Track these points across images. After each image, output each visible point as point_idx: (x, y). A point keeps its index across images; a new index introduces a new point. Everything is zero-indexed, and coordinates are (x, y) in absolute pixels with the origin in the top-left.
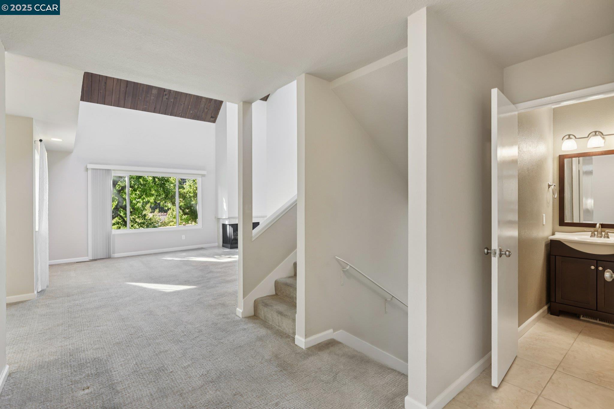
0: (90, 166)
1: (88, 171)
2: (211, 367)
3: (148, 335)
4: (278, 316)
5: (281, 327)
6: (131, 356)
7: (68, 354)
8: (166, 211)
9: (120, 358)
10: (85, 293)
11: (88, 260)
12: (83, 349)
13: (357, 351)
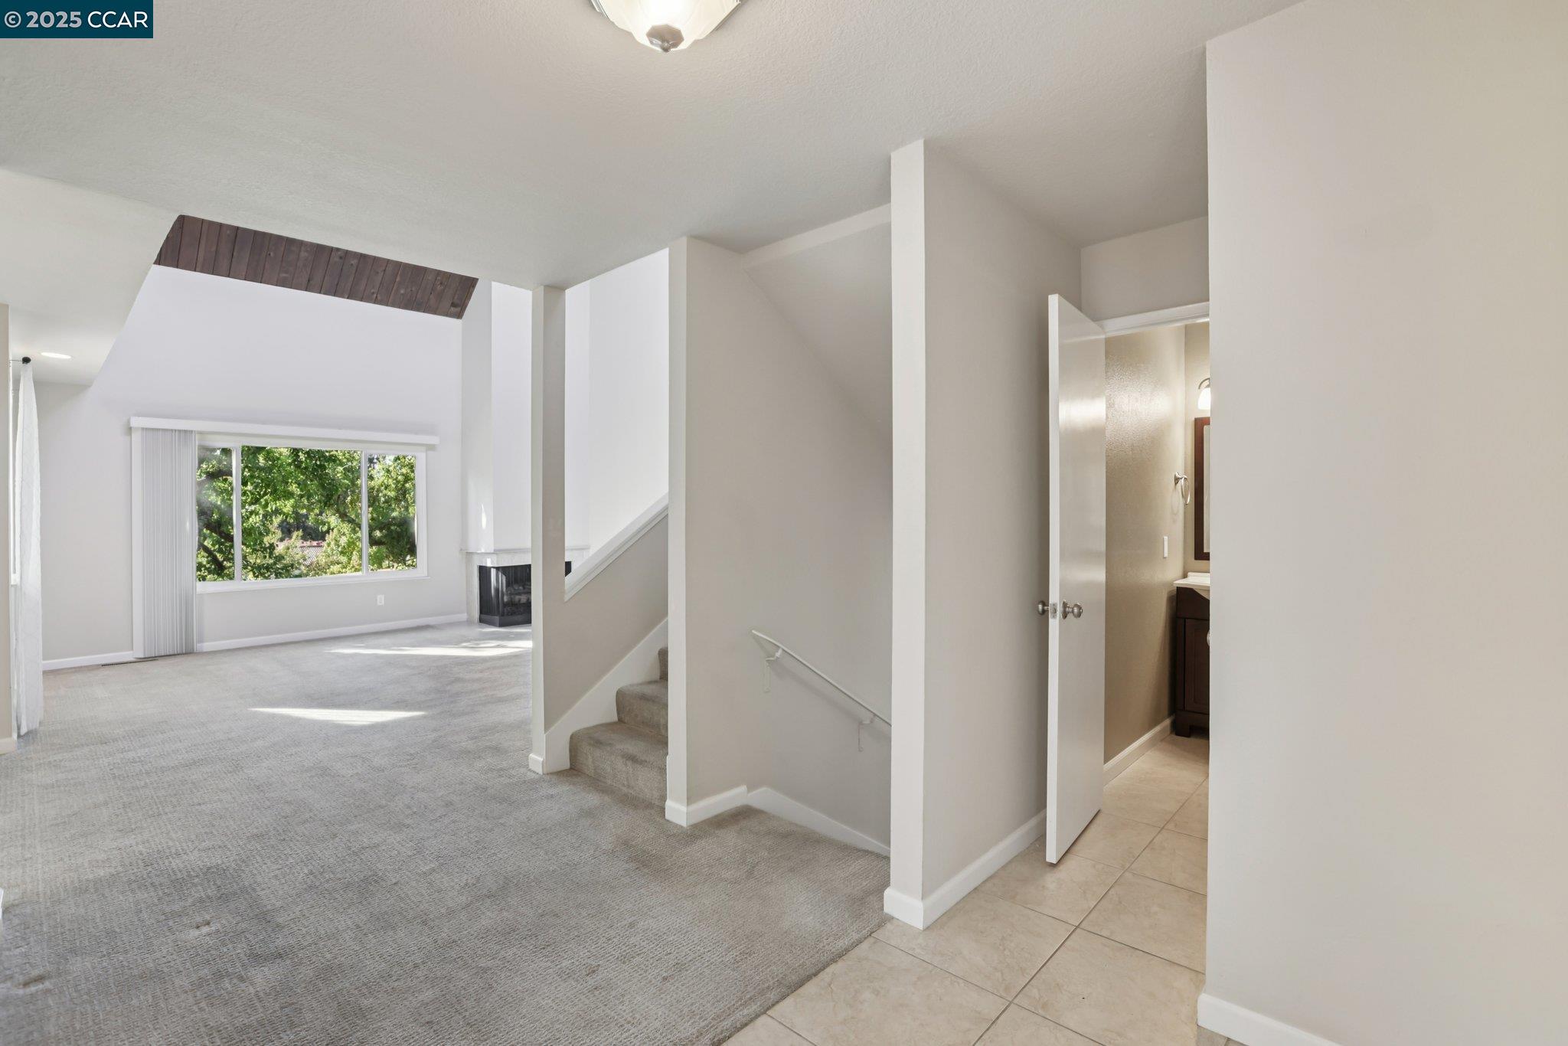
0: (137, 422)
1: (133, 435)
2: (484, 870)
3: (326, 817)
4: (626, 765)
5: (633, 788)
6: (293, 858)
7: (140, 862)
8: (321, 536)
9: (269, 864)
10: (146, 735)
11: (132, 659)
12: (174, 851)
13: (796, 825)
